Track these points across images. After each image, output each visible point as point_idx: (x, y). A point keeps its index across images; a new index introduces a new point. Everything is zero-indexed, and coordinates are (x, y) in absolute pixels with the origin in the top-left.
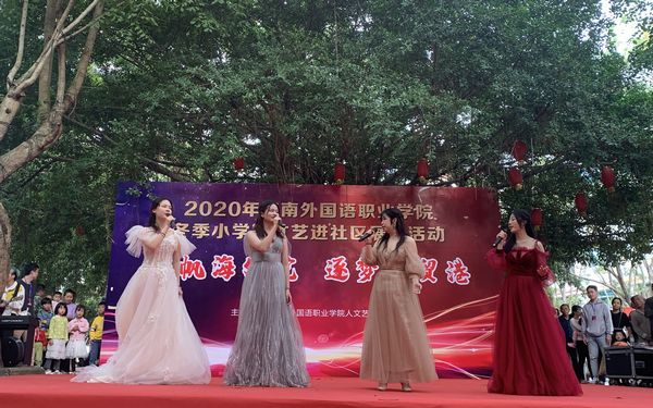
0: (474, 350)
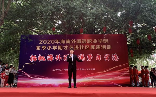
0: (120, 79)
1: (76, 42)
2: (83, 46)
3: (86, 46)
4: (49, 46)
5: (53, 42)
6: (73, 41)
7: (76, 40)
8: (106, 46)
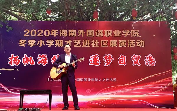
0: (157, 96)
1: (85, 35)
2: (97, 41)
3: (101, 41)
4: (41, 40)
5: (47, 34)
6: (81, 32)
7: (85, 31)
8: (136, 41)
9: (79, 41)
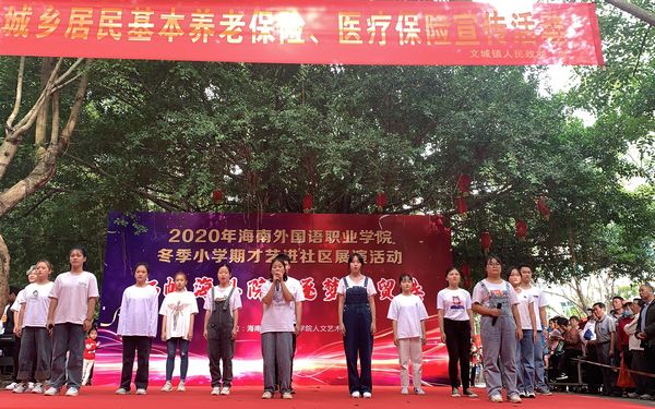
1: (288, 239)
2: (310, 251)
3: (320, 252)
4: (202, 250)
5: (214, 239)
6: (280, 234)
7: (288, 232)
8: (386, 253)
9: (276, 251)
